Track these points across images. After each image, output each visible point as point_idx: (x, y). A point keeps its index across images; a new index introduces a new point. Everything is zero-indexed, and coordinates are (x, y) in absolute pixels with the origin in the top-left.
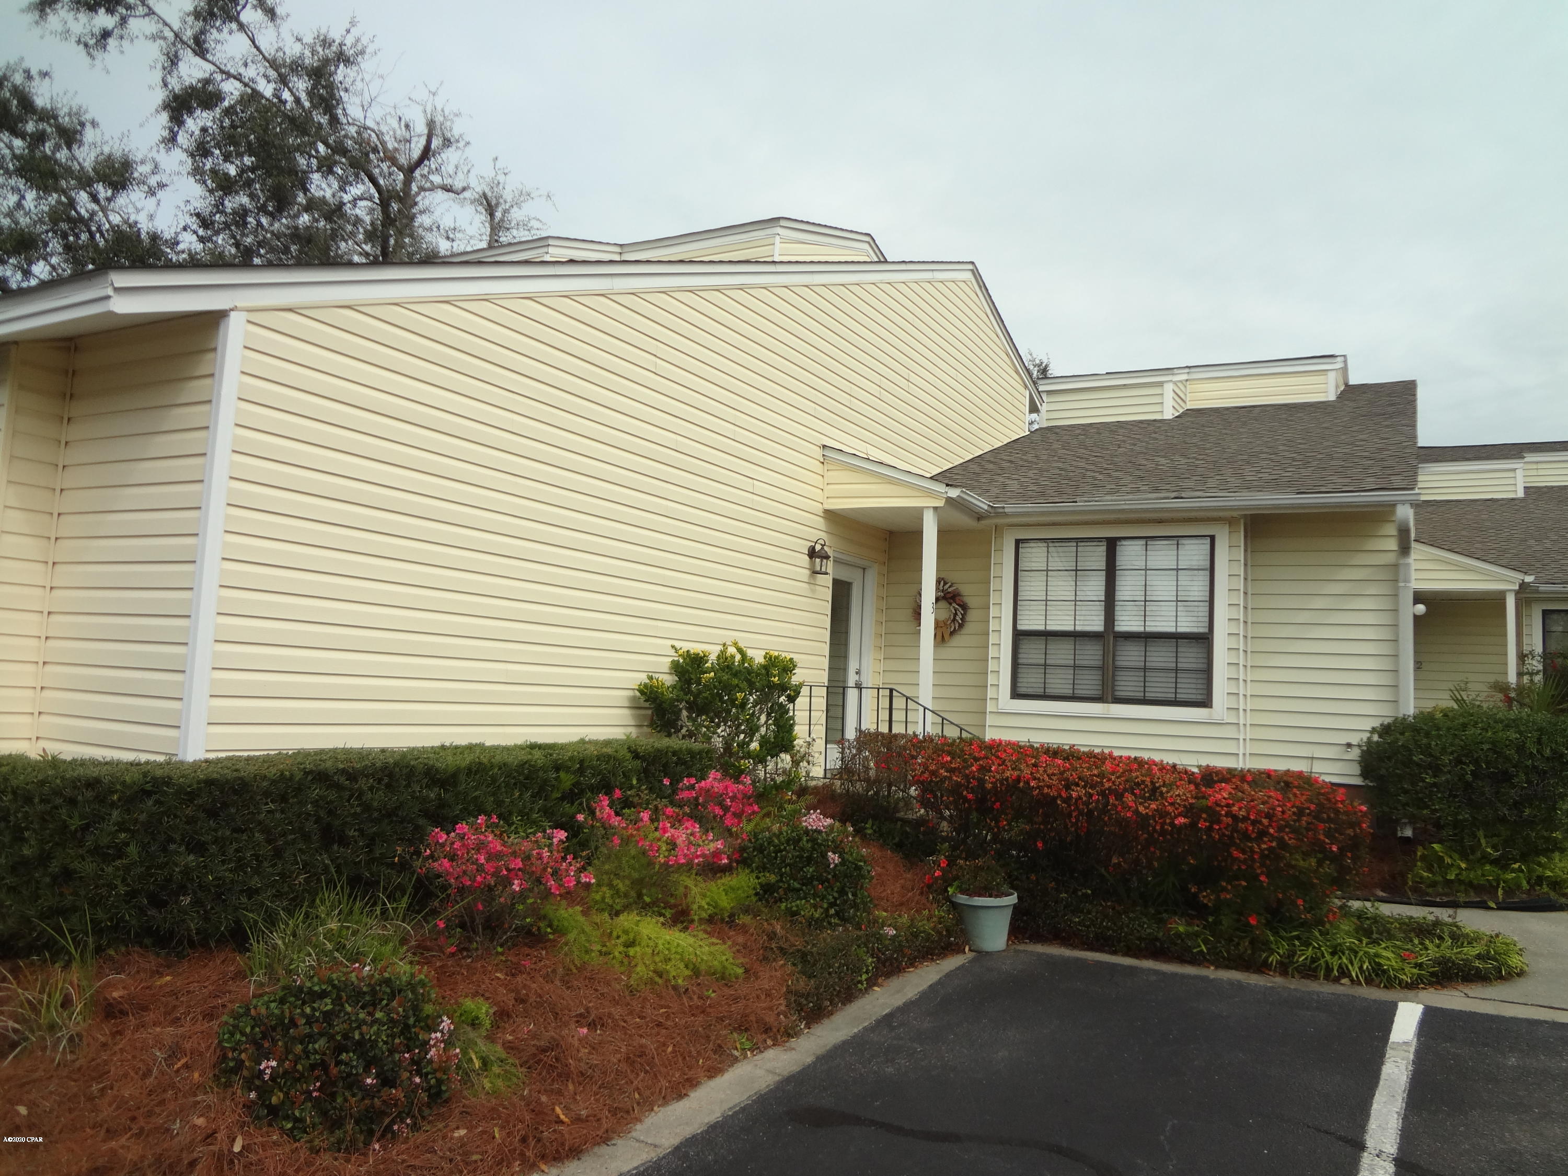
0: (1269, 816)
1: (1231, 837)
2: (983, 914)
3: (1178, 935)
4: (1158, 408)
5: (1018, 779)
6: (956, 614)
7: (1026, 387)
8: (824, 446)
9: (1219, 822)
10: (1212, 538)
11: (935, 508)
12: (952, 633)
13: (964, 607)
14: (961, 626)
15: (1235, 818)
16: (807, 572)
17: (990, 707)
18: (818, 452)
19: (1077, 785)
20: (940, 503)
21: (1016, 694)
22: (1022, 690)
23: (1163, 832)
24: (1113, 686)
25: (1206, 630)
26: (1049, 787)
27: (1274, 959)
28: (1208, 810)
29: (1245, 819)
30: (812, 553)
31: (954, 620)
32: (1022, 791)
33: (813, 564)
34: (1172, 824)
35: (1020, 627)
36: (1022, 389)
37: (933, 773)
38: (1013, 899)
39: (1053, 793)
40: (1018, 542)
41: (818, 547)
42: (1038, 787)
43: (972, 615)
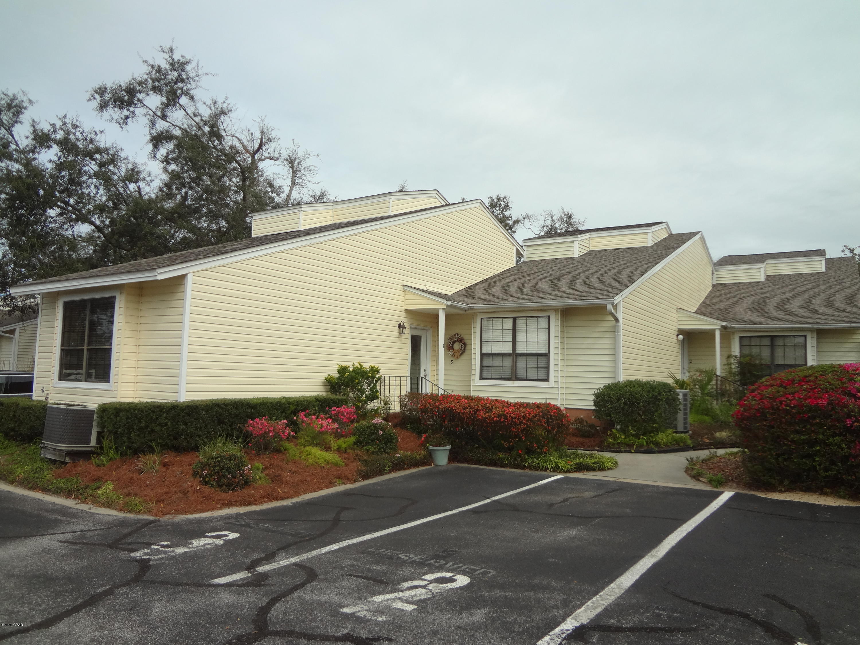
0: (524, 417)
1: (511, 424)
2: (438, 453)
3: (500, 458)
4: (572, 252)
6: (461, 347)
7: (514, 245)
8: (404, 285)
9: (507, 419)
10: (549, 317)
11: (444, 309)
12: (461, 355)
13: (465, 344)
14: (464, 352)
15: (512, 417)
16: (398, 334)
17: (472, 383)
18: (402, 287)
19: (467, 408)
20: (445, 307)
21: (481, 378)
22: (484, 377)
23: (491, 423)
24: (516, 374)
25: (547, 352)
26: (458, 409)
27: (527, 464)
28: (504, 415)
30: (400, 326)
31: (461, 349)
32: (450, 411)
33: (400, 330)
34: (493, 420)
35: (483, 352)
38: (449, 447)
39: (459, 411)
40: (482, 319)
41: (402, 324)
42: (456, 410)
43: (468, 348)
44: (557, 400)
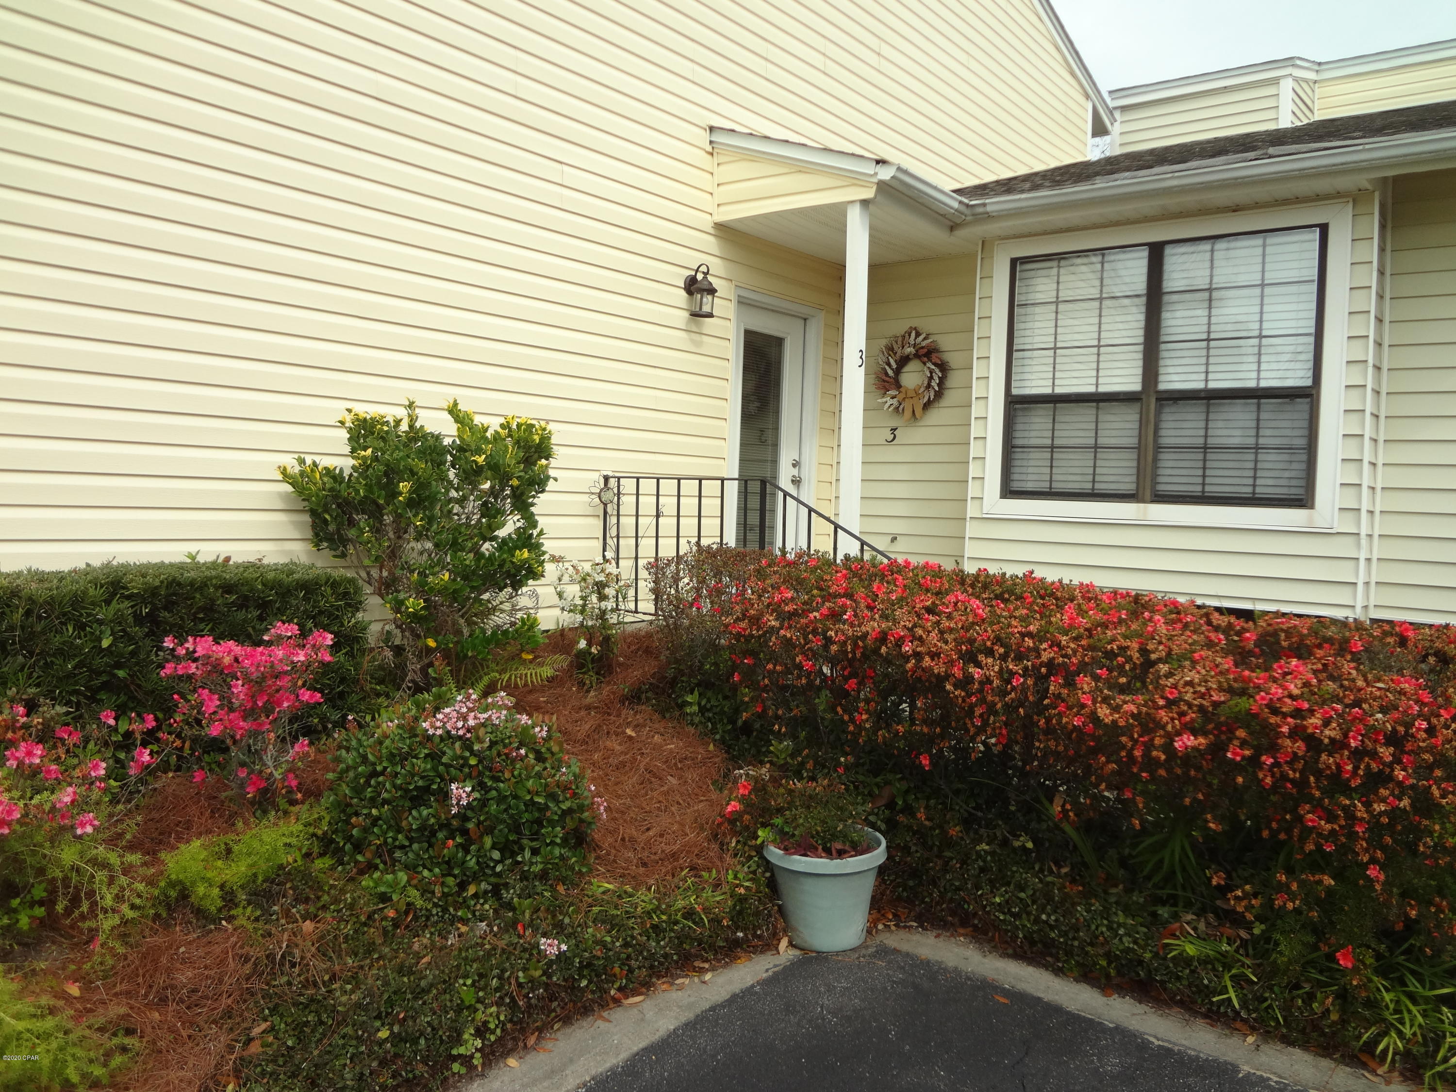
1: (1302, 784)
3: (1185, 960)
4: (1271, 114)
5: (883, 638)
6: (931, 378)
7: (1087, 97)
8: (712, 129)
9: (1273, 748)
10: (1324, 229)
11: (865, 203)
12: (927, 406)
13: (943, 367)
14: (939, 395)
16: (686, 315)
17: (972, 510)
18: (706, 136)
19: (990, 653)
20: (869, 193)
21: (1009, 491)
22: (1016, 486)
23: (1150, 764)
24: (1155, 476)
25: (1309, 382)
26: (934, 656)
27: (1391, 1043)
29: (1337, 746)
30: (692, 286)
31: (929, 386)
32: (887, 661)
33: (690, 302)
34: (1168, 748)
35: (1015, 392)
36: (1081, 99)
37: (755, 621)
39: (939, 668)
40: (1014, 262)
41: (700, 277)
42: (917, 655)
43: (954, 379)
44: (1348, 590)
